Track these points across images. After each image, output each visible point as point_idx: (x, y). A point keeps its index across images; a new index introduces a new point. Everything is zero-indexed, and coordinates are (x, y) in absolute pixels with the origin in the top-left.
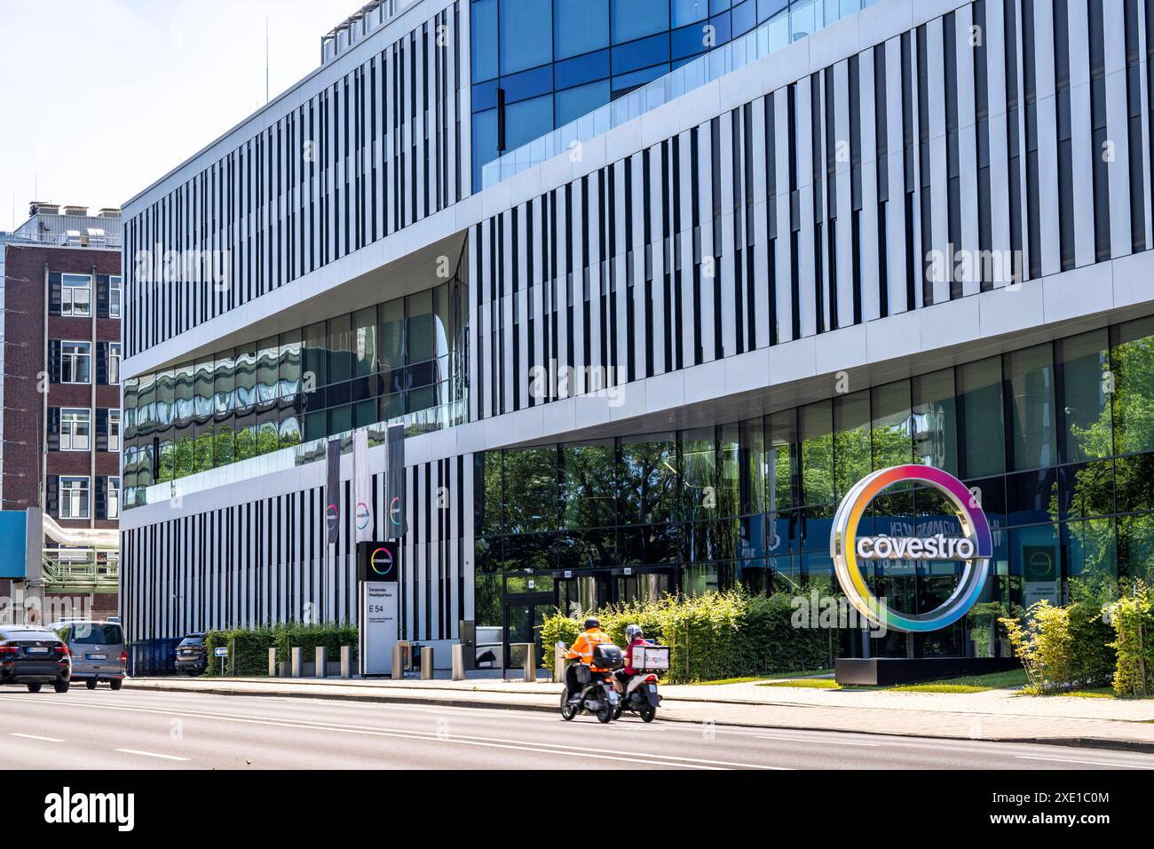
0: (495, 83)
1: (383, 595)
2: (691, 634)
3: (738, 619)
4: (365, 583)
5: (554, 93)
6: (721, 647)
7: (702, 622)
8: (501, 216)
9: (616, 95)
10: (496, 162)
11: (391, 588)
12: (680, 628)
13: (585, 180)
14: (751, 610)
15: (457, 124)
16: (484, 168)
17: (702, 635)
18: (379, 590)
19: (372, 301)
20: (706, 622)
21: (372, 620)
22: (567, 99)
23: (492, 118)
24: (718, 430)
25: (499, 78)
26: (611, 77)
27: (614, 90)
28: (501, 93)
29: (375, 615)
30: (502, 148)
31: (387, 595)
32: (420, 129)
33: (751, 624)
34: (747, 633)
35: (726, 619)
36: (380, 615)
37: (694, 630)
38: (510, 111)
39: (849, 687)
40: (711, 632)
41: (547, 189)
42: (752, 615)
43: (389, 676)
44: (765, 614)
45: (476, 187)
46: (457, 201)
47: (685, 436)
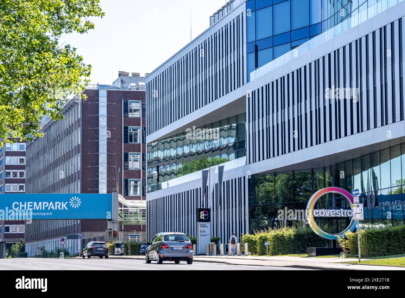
0: (254, 44)
1: (205, 227)
2: (278, 240)
3: (294, 235)
4: (199, 222)
5: (273, 47)
6: (288, 244)
7: (281, 236)
8: (255, 91)
9: (292, 48)
10: (254, 72)
11: (208, 224)
12: (273, 238)
13: (277, 81)
14: (299, 233)
15: (243, 57)
16: (251, 74)
17: (281, 240)
18: (203, 225)
19: (225, 117)
20: (283, 236)
21: (201, 235)
22: (277, 49)
23: (253, 56)
24: (324, 168)
25: (256, 41)
26: (291, 42)
27: (292, 46)
28: (256, 46)
29: (202, 234)
30: (257, 66)
31: (207, 227)
32: (232, 58)
33: (298, 237)
34: (298, 240)
35: (290, 235)
36: (204, 234)
37: (279, 239)
38: (260, 53)
39: (309, 256)
40: (285, 239)
41: (267, 83)
42: (299, 234)
43: (205, 255)
44: (304, 234)
45: (248, 81)
46: (243, 85)
47: (315, 170)
